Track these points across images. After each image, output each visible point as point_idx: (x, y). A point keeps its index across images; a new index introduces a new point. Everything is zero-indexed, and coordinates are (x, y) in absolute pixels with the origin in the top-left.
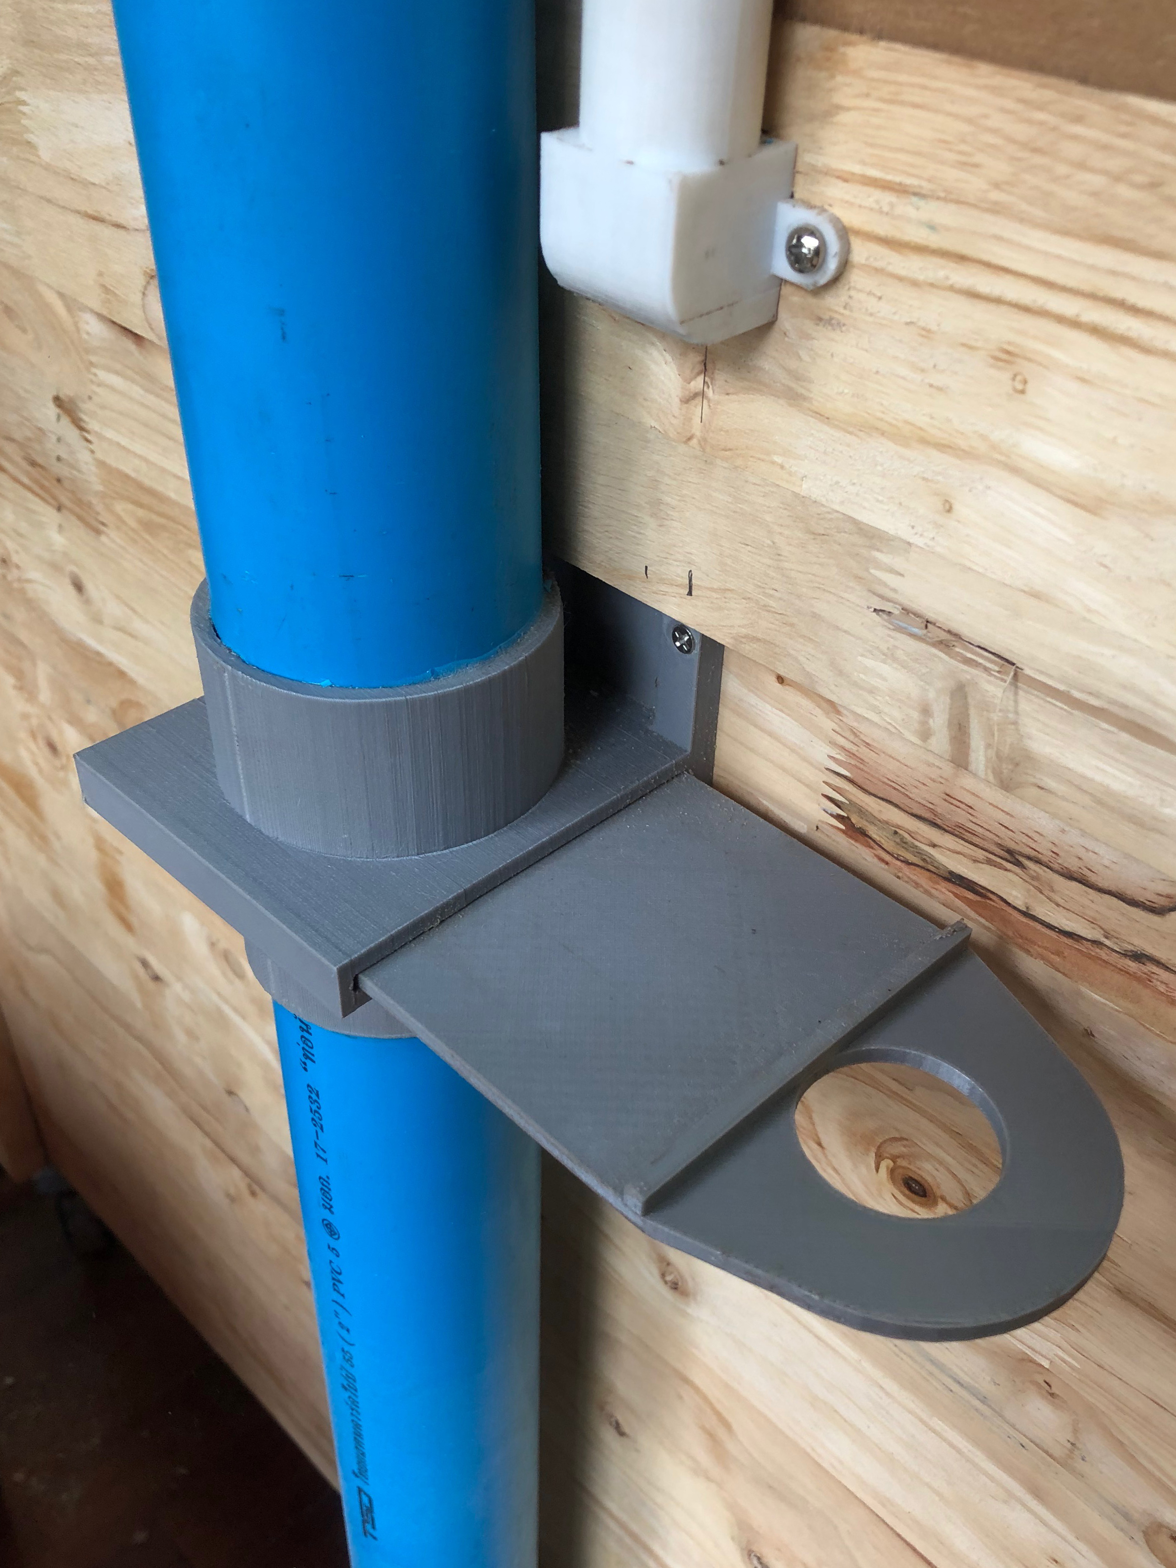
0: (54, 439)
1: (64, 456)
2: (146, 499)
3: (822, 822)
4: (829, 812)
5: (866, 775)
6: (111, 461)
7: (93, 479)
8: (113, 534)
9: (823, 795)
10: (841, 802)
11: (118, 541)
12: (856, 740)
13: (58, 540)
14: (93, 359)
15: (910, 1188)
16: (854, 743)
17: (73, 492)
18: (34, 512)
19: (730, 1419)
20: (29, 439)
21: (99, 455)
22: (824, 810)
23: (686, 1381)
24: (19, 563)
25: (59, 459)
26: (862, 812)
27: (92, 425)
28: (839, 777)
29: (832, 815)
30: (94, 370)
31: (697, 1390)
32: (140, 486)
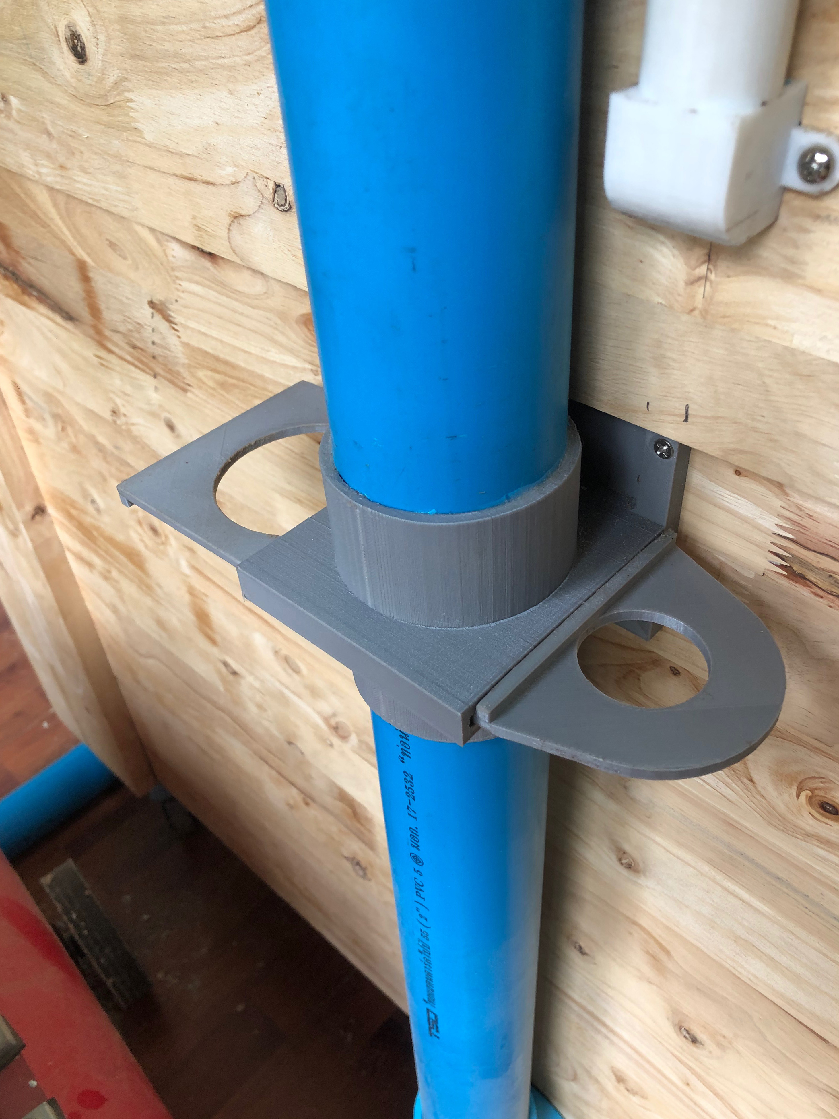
0: (150, 330)
1: (156, 340)
2: (221, 367)
3: (768, 570)
4: (774, 563)
5: (808, 538)
6: (194, 343)
7: (180, 355)
8: (196, 391)
9: (769, 551)
10: (786, 556)
11: (201, 396)
12: (801, 513)
13: (155, 397)
14: (178, 274)
15: (824, 809)
16: (799, 516)
17: (165, 365)
18: (135, 379)
19: (669, 948)
20: (131, 331)
21: (184, 339)
22: (771, 562)
23: (635, 923)
24: (126, 413)
25: (153, 343)
26: (802, 562)
27: (178, 319)
28: (784, 539)
29: (777, 565)
30: (178, 282)
31: (643, 929)
32: (217, 359)
